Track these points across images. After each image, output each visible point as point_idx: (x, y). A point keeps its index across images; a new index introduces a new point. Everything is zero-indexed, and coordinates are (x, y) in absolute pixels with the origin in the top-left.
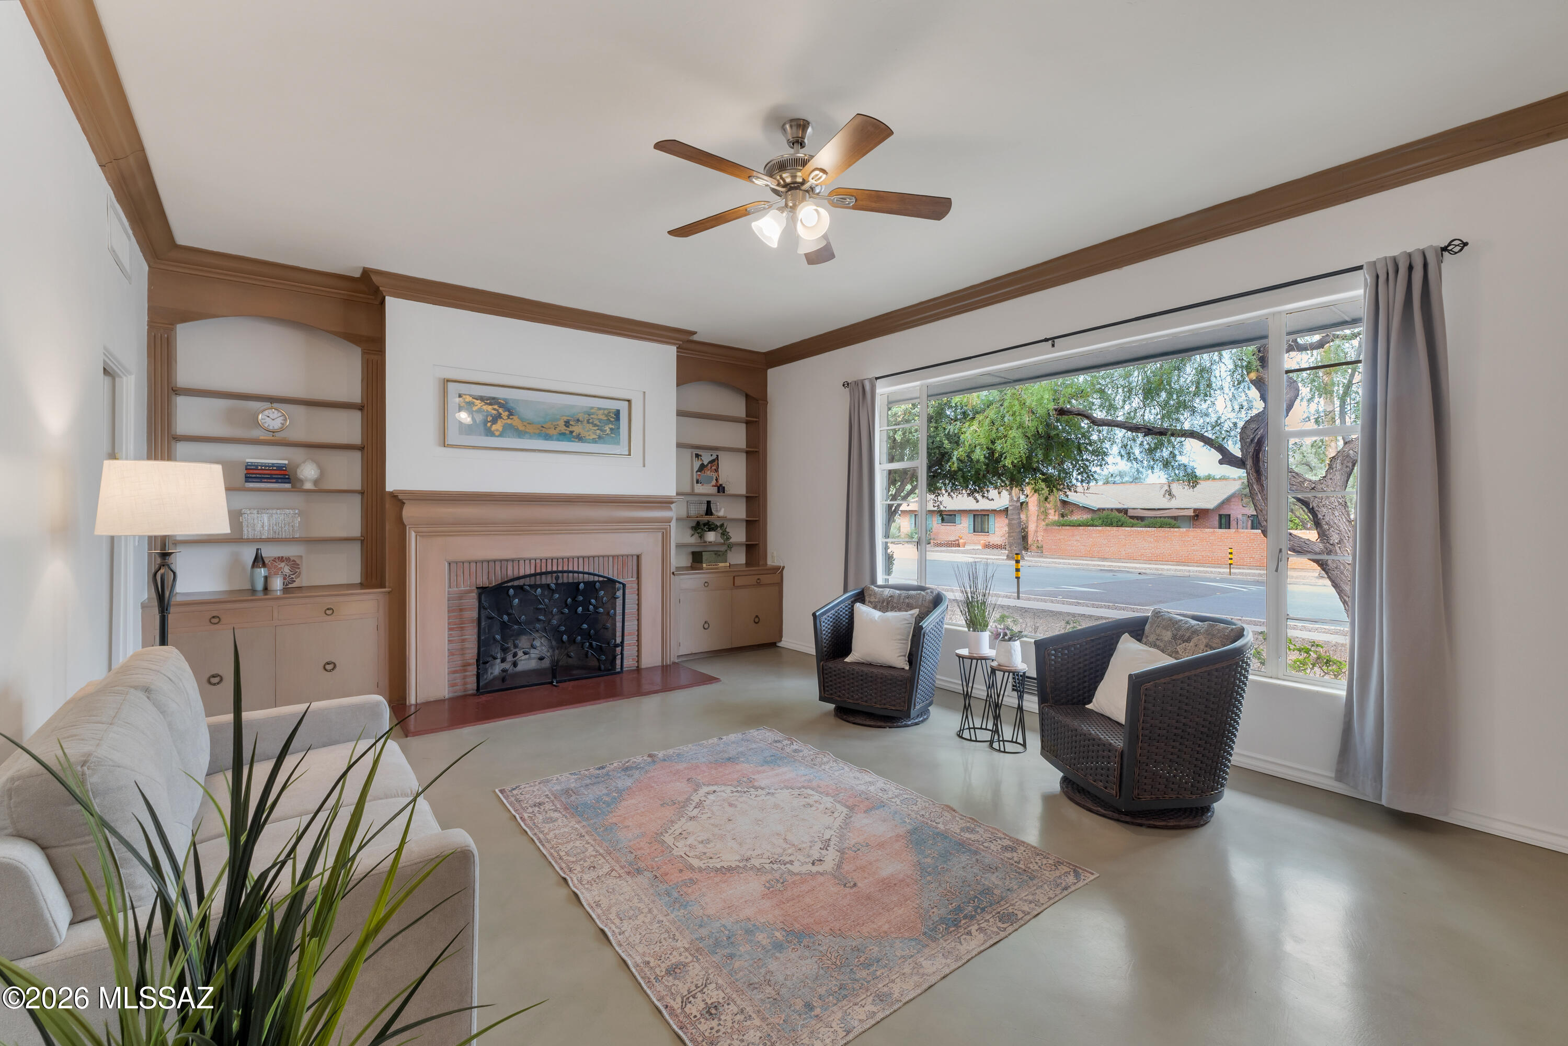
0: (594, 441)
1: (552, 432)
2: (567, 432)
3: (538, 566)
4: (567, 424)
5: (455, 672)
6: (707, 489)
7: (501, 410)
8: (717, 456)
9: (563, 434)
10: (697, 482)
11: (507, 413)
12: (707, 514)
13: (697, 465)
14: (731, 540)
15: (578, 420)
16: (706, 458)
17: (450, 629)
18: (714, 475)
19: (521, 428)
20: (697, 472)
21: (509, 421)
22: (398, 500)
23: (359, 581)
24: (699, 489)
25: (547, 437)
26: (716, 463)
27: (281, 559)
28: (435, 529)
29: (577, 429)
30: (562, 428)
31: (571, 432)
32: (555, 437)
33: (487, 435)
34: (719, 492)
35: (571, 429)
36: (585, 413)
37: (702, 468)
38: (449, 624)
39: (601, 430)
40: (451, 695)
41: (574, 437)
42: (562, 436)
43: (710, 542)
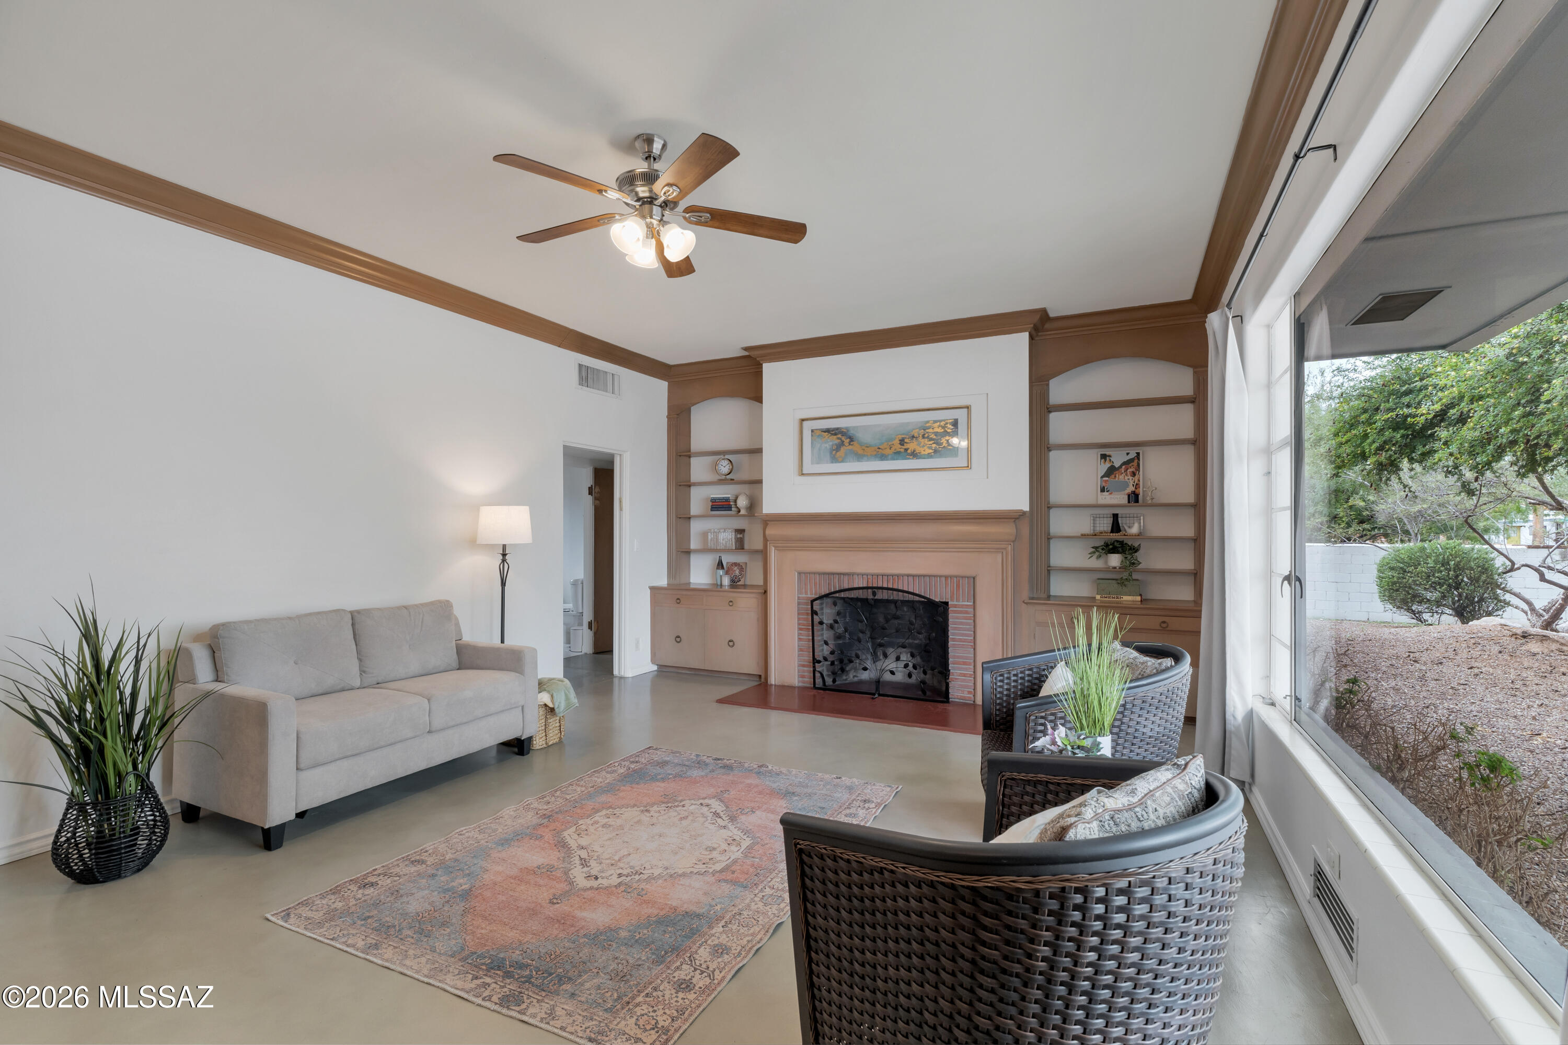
0: (929, 456)
1: (888, 451)
2: (902, 450)
3: (870, 581)
4: (902, 442)
5: (803, 666)
6: (1120, 498)
7: (843, 438)
8: (1138, 454)
9: (898, 453)
10: (1103, 490)
11: (848, 440)
12: (1112, 531)
13: (1105, 467)
14: (1140, 567)
15: (913, 437)
16: (1118, 458)
17: (800, 629)
18: (1131, 481)
19: (860, 452)
20: (1102, 477)
21: (850, 447)
24: (1106, 498)
25: (883, 457)
26: (1136, 461)
28: (787, 545)
29: (912, 446)
30: (897, 447)
31: (906, 450)
32: (890, 457)
33: (832, 462)
34: (1129, 502)
35: (906, 446)
36: (920, 428)
37: (1111, 471)
38: (799, 624)
39: (937, 443)
40: (801, 684)
41: (909, 455)
42: (897, 455)
43: (1115, 568)
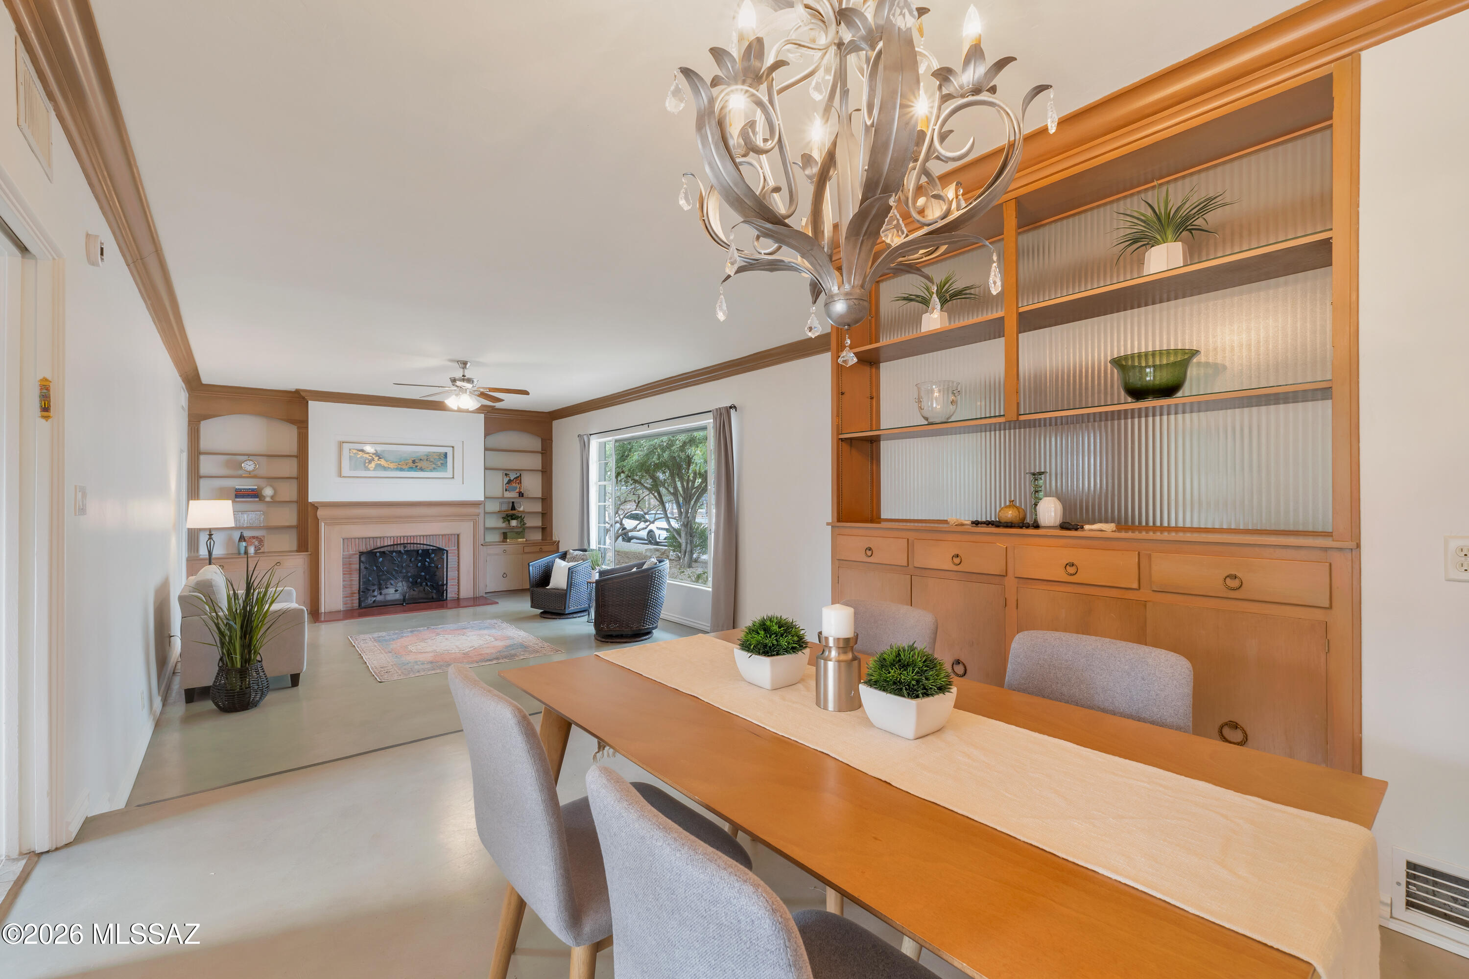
0: (431, 471)
1: (404, 467)
2: (414, 466)
3: (396, 540)
4: (414, 462)
5: (346, 597)
6: (513, 494)
7: (374, 456)
8: (521, 474)
9: (412, 468)
10: (506, 490)
11: (377, 458)
12: (512, 510)
13: (506, 480)
14: (526, 525)
15: (421, 459)
16: (512, 476)
17: (344, 574)
18: (518, 486)
19: (386, 465)
20: (506, 484)
21: (379, 462)
22: (315, 507)
23: (295, 549)
24: (508, 494)
25: (402, 470)
26: (519, 478)
27: (254, 537)
28: (335, 521)
29: (419, 465)
30: (411, 465)
31: (417, 466)
32: (406, 470)
33: (366, 470)
34: (519, 496)
35: (416, 464)
36: (425, 455)
37: (510, 482)
38: (343, 571)
39: (436, 464)
40: (344, 609)
41: (418, 469)
42: (411, 469)
43: (514, 527)
